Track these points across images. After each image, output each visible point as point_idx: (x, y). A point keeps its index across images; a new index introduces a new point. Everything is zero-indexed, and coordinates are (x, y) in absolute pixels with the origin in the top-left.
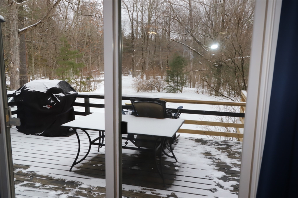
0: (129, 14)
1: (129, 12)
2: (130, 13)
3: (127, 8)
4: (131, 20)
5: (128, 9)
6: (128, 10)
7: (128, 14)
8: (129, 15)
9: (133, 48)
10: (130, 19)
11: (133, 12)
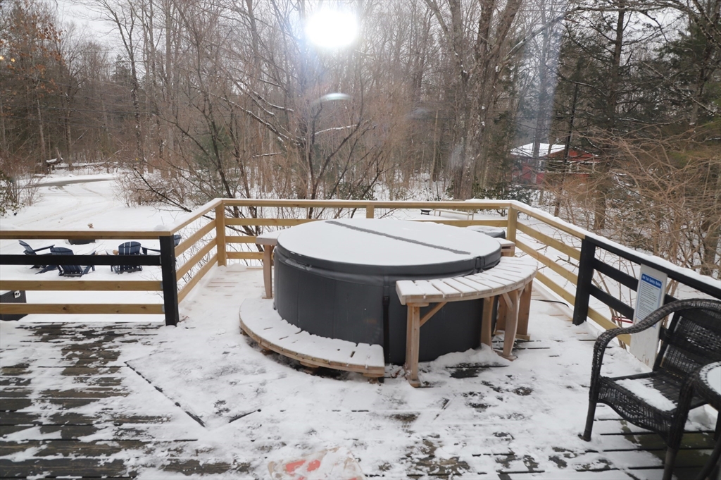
0: (121, 33)
1: (120, 28)
2: (124, 30)
3: (116, 18)
4: (127, 47)
5: (117, 21)
6: (119, 25)
7: (119, 31)
8: (121, 36)
9: (136, 108)
10: (125, 44)
11: (132, 29)
